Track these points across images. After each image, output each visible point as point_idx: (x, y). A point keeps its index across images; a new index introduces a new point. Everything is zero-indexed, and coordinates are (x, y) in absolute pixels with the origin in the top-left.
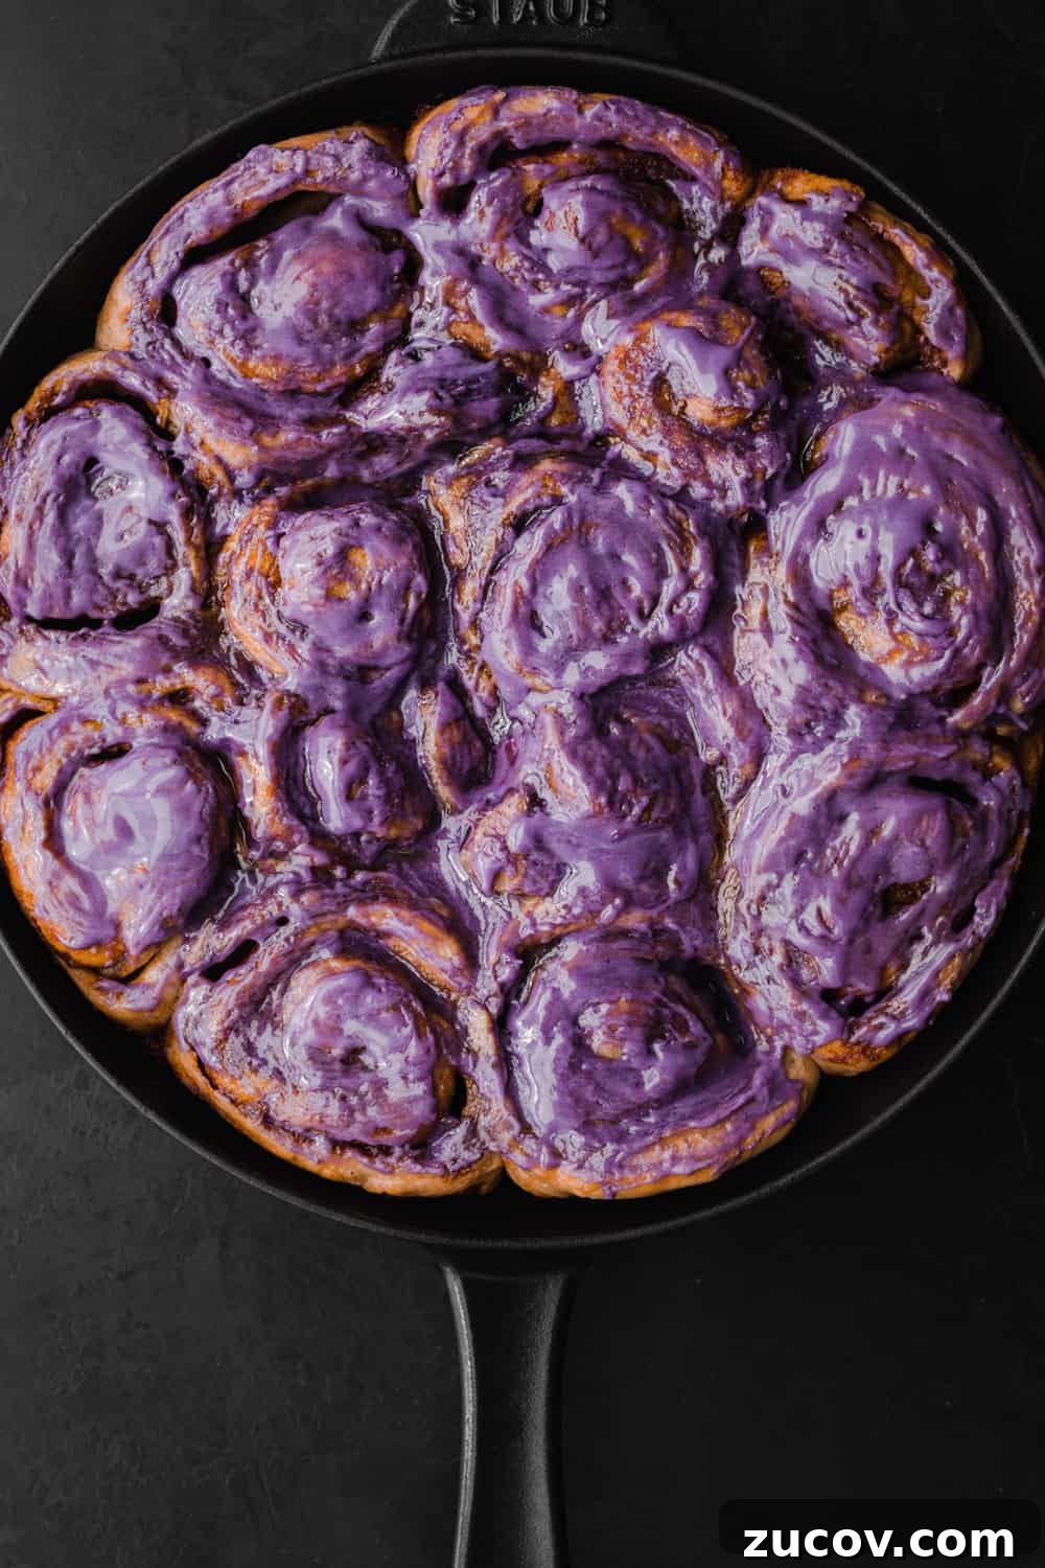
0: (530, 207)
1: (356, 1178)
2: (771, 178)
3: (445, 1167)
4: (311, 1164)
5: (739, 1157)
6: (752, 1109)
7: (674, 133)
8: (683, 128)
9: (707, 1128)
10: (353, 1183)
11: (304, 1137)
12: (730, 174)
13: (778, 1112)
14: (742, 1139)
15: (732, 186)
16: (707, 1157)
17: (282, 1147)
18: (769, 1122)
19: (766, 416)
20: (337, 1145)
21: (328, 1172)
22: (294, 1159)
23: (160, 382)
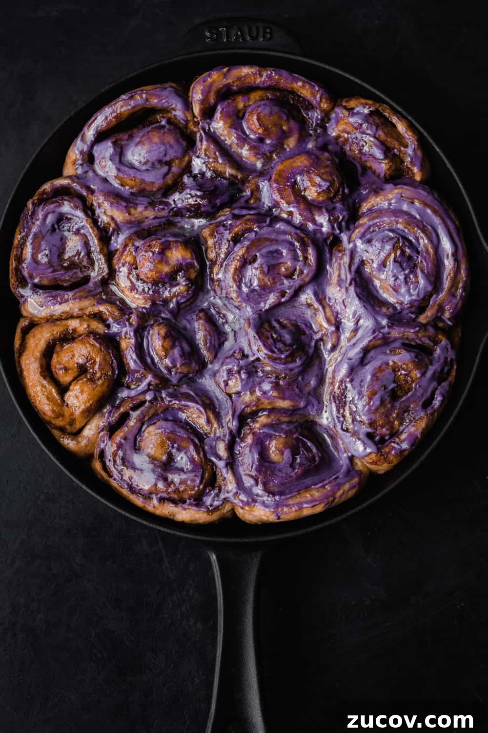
0: (241, 115)
1: (170, 515)
2: (341, 101)
3: (208, 508)
4: (150, 508)
5: (333, 501)
6: (338, 481)
7: (300, 84)
8: (304, 82)
9: (318, 488)
10: (169, 517)
11: (147, 497)
12: (324, 100)
13: (351, 483)
14: (334, 493)
15: (324, 106)
16: (319, 500)
17: (138, 501)
18: (347, 486)
19: (340, 196)
20: (162, 500)
21: (158, 512)
22: (144, 507)
23: (88, 188)
